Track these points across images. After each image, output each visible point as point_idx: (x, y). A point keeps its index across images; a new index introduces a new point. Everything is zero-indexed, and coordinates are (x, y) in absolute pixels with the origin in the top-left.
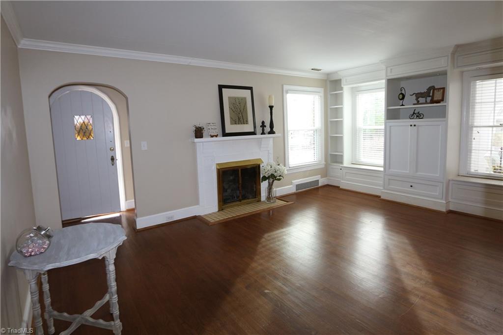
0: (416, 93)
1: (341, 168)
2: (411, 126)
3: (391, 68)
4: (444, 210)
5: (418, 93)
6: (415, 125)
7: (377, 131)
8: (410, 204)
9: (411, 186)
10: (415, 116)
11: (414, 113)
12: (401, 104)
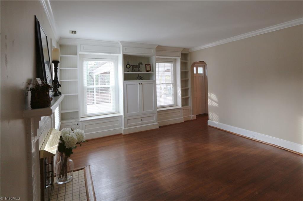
0: (133, 65)
1: (77, 123)
2: (140, 84)
3: (126, 48)
4: (158, 127)
5: (134, 65)
6: (142, 84)
7: (102, 89)
8: (137, 132)
9: (142, 120)
10: (139, 79)
11: (138, 77)
12: (127, 71)
